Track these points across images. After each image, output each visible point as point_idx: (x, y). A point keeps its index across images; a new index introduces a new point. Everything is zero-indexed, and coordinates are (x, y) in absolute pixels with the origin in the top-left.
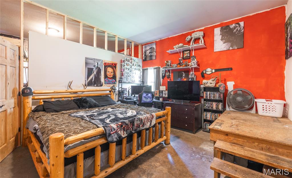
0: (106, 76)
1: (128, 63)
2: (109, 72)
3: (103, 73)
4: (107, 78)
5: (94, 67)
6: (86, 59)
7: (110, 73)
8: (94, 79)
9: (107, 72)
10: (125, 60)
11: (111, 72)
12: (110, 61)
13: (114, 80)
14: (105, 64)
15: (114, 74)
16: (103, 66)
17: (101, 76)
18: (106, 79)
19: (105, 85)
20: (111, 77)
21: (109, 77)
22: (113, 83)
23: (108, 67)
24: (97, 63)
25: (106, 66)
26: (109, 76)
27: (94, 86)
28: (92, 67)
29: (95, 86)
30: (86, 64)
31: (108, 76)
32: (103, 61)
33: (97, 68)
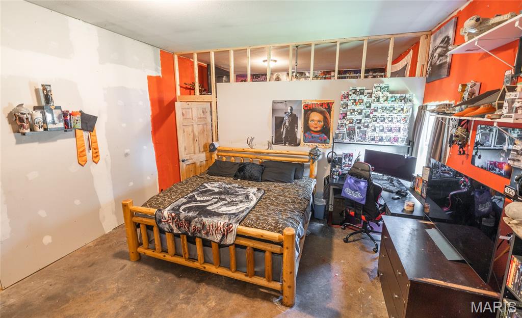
0: (307, 129)
1: (358, 98)
2: (313, 121)
3: (301, 123)
4: (309, 132)
5: (284, 115)
6: (274, 102)
7: (316, 122)
8: (286, 134)
9: (309, 122)
10: (350, 93)
11: (319, 121)
12: (318, 99)
13: (323, 135)
14: (306, 106)
15: (324, 125)
16: (303, 110)
17: (297, 129)
18: (306, 134)
19: (305, 144)
20: (319, 129)
21: (312, 131)
22: (321, 140)
23: (312, 112)
24: (290, 108)
25: (309, 110)
26: (313, 129)
27: (285, 145)
28: (282, 115)
29: (287, 144)
30: (274, 110)
31: (311, 128)
32: (303, 102)
33: (290, 116)
